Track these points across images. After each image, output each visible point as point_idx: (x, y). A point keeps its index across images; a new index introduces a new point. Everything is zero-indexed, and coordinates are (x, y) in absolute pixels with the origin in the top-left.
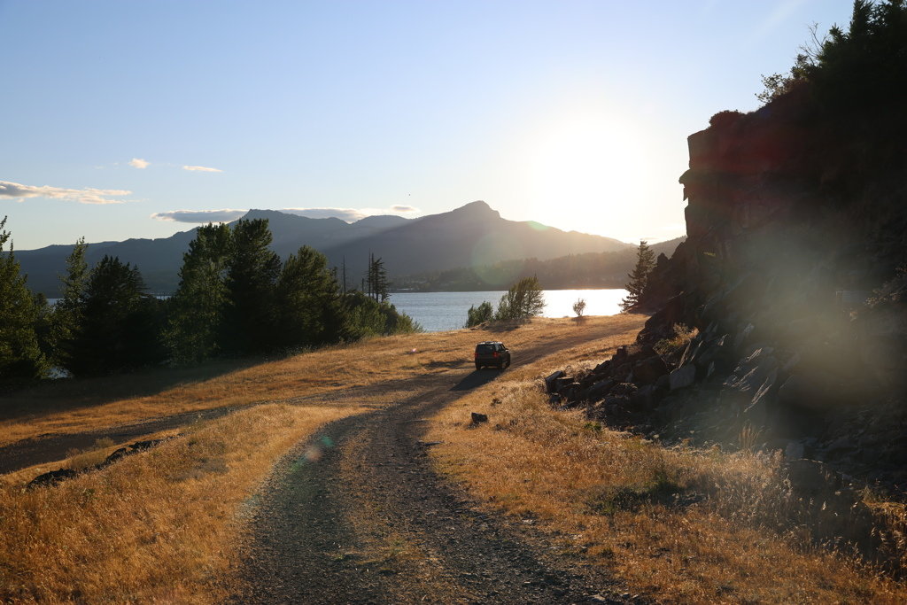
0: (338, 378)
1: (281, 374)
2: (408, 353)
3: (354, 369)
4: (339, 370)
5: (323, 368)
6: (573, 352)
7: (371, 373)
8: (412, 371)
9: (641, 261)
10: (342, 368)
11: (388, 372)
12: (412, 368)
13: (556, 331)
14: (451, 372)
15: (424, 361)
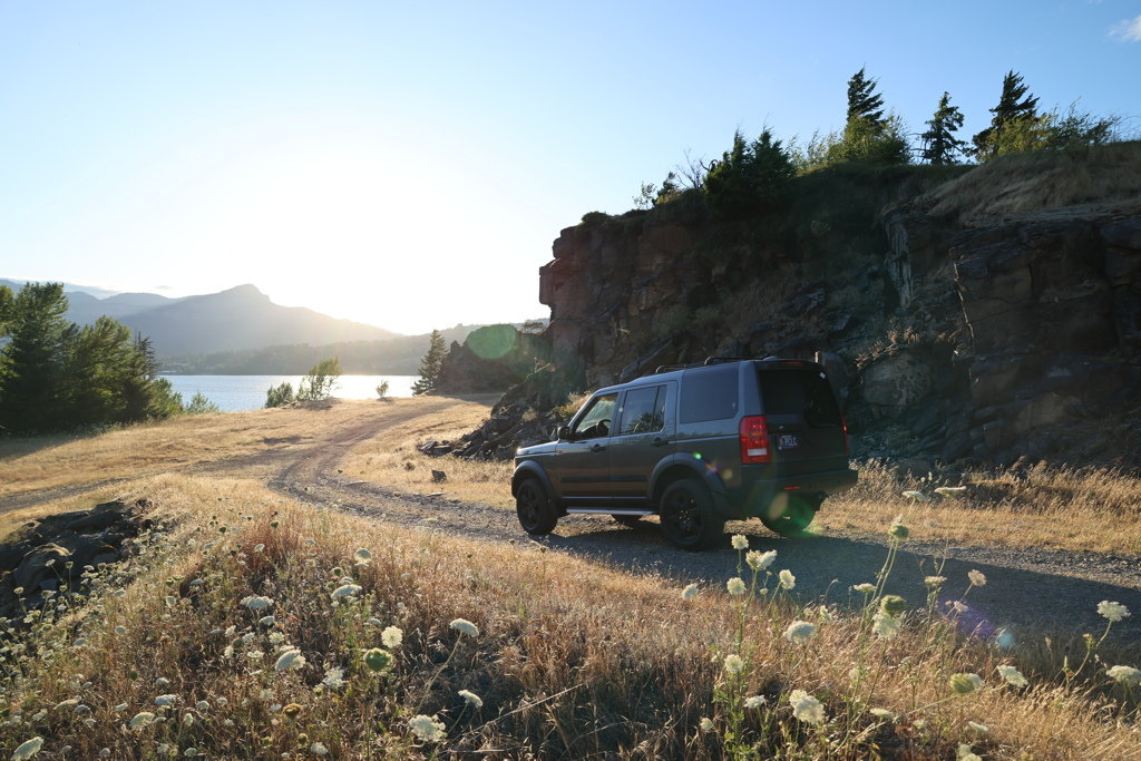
0: (173, 454)
1: (101, 452)
2: (232, 430)
3: (184, 446)
4: (169, 447)
5: (149, 446)
6: (405, 428)
7: (207, 449)
8: (250, 447)
9: (434, 348)
10: (172, 446)
11: (226, 448)
12: (248, 444)
13: (372, 411)
14: (293, 447)
15: (259, 438)
